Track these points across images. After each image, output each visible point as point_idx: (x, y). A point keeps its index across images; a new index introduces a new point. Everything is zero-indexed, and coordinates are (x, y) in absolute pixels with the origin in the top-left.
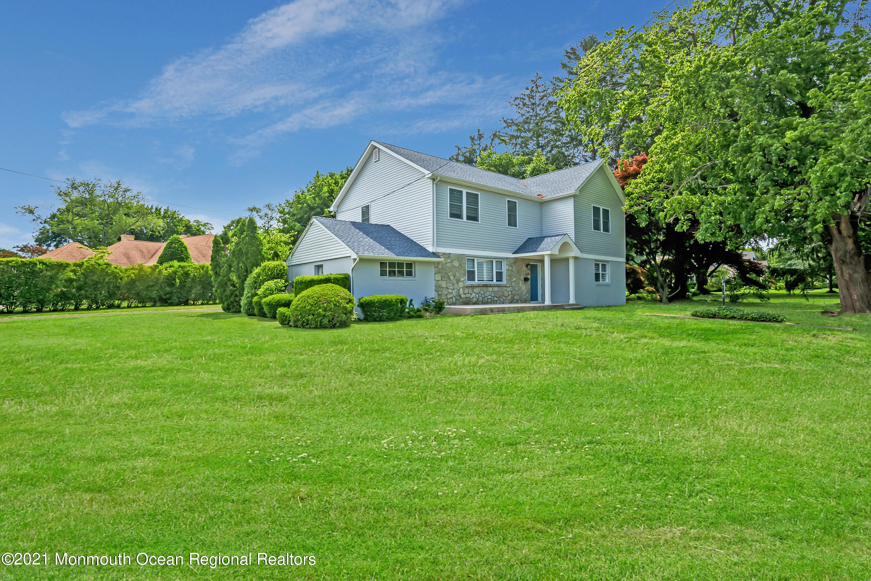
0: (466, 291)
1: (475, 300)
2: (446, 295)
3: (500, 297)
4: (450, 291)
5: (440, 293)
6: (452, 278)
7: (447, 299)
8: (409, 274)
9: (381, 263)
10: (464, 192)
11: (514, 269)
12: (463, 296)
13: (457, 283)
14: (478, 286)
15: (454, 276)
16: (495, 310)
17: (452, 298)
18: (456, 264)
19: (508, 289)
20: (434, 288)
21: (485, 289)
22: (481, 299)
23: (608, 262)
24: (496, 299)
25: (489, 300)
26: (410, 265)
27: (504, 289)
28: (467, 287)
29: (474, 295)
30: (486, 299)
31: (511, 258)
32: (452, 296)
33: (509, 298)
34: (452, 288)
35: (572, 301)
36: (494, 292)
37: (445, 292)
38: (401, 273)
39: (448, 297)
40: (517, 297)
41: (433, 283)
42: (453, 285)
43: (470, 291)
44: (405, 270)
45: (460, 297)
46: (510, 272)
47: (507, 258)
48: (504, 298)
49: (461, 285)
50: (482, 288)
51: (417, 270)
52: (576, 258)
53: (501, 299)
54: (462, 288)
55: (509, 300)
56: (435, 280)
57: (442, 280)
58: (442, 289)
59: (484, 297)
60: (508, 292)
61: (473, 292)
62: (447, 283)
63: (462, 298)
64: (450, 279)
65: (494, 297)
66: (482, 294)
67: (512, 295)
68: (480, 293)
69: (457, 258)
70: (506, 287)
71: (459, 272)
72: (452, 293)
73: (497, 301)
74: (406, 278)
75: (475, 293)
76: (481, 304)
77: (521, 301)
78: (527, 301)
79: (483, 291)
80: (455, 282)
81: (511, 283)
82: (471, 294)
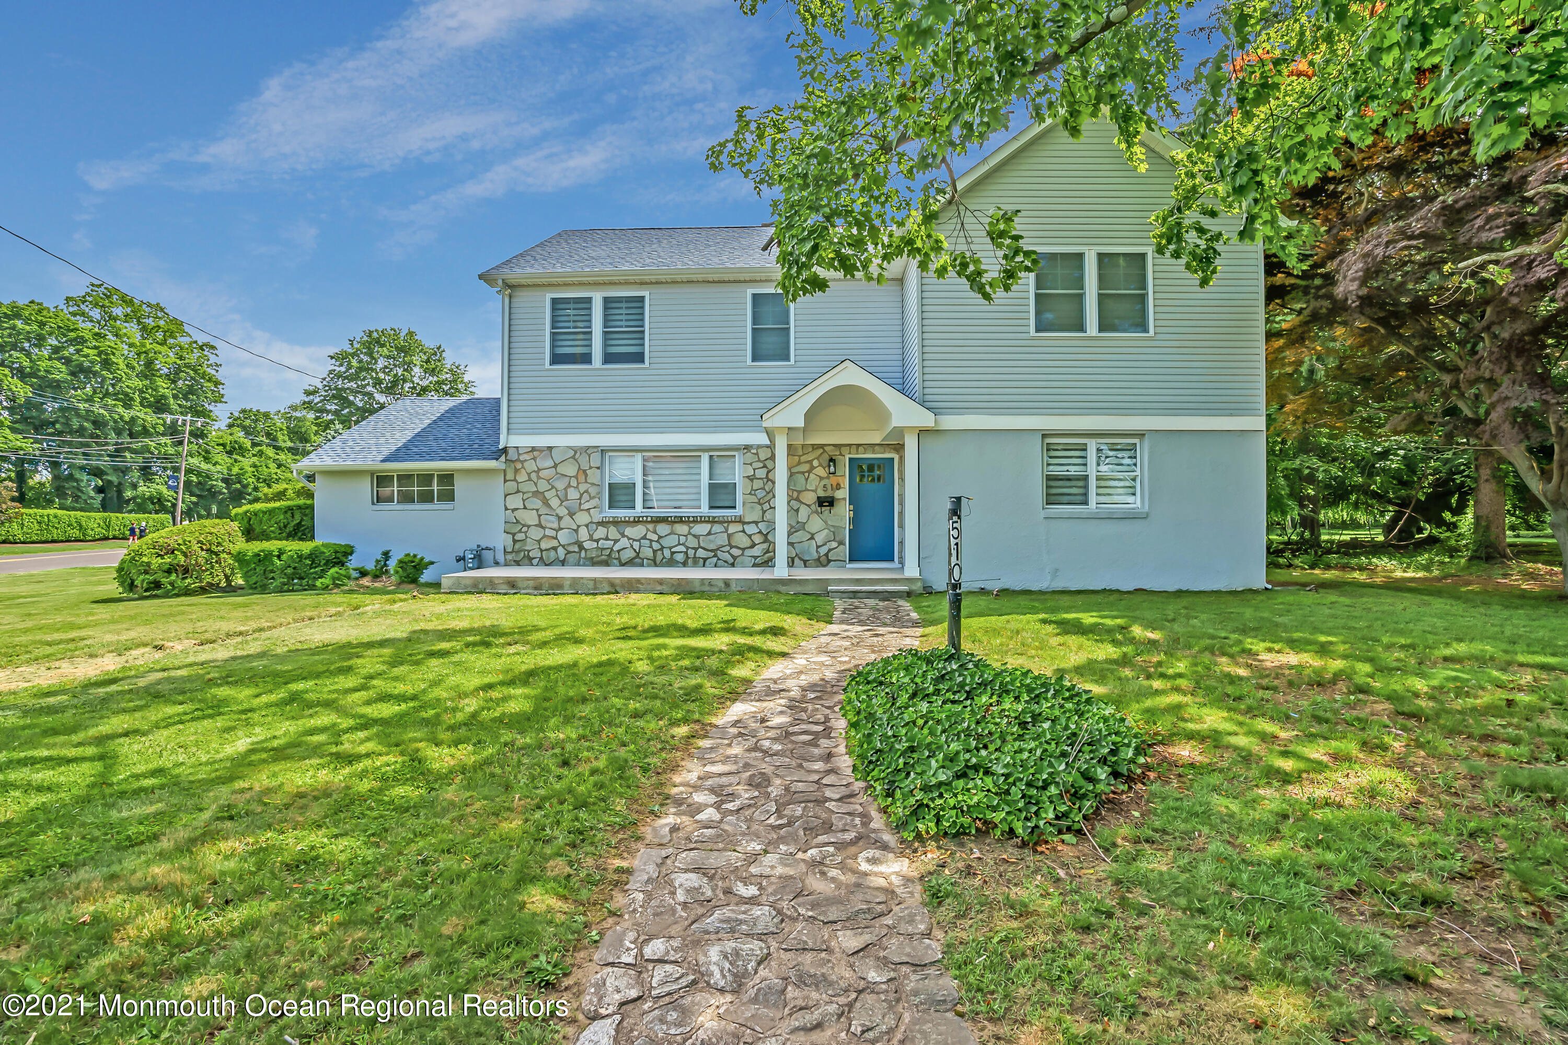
0: (601, 532)
1: (628, 554)
2: (539, 542)
3: (718, 549)
4: (548, 532)
5: (520, 536)
6: (554, 502)
7: (542, 551)
8: (446, 496)
9: (380, 478)
10: (598, 297)
12: (587, 545)
13: (571, 515)
14: (637, 521)
15: (563, 500)
17: (555, 549)
18: (571, 470)
19: (751, 529)
20: (502, 526)
21: (663, 529)
22: (647, 552)
23: (1141, 435)
24: (701, 553)
25: (680, 557)
26: (447, 478)
27: (732, 528)
28: (602, 523)
29: (624, 542)
30: (667, 553)
31: (759, 446)
32: (554, 543)
33: (756, 552)
34: (555, 526)
36: (698, 536)
37: (536, 535)
38: (426, 498)
39: (544, 545)
41: (500, 516)
42: (560, 518)
43: (613, 532)
44: (436, 488)
45: (581, 547)
46: (757, 484)
47: (747, 448)
48: (735, 552)
49: (582, 518)
50: (650, 527)
51: (460, 486)
53: (725, 556)
54: (587, 526)
55: (756, 557)
56: (506, 509)
57: (525, 508)
58: (525, 529)
59: (662, 548)
60: (750, 536)
61: (623, 535)
62: (540, 516)
63: (586, 550)
64: (549, 506)
65: (696, 549)
66: (651, 541)
67: (765, 546)
68: (644, 538)
69: (573, 457)
70: (744, 523)
71: (577, 487)
72: (556, 538)
73: (705, 560)
74: (436, 505)
75: (629, 539)
76: (649, 566)
77: (805, 562)
78: (829, 561)
79: (655, 532)
80: (562, 512)
81: (764, 512)
82: (616, 541)
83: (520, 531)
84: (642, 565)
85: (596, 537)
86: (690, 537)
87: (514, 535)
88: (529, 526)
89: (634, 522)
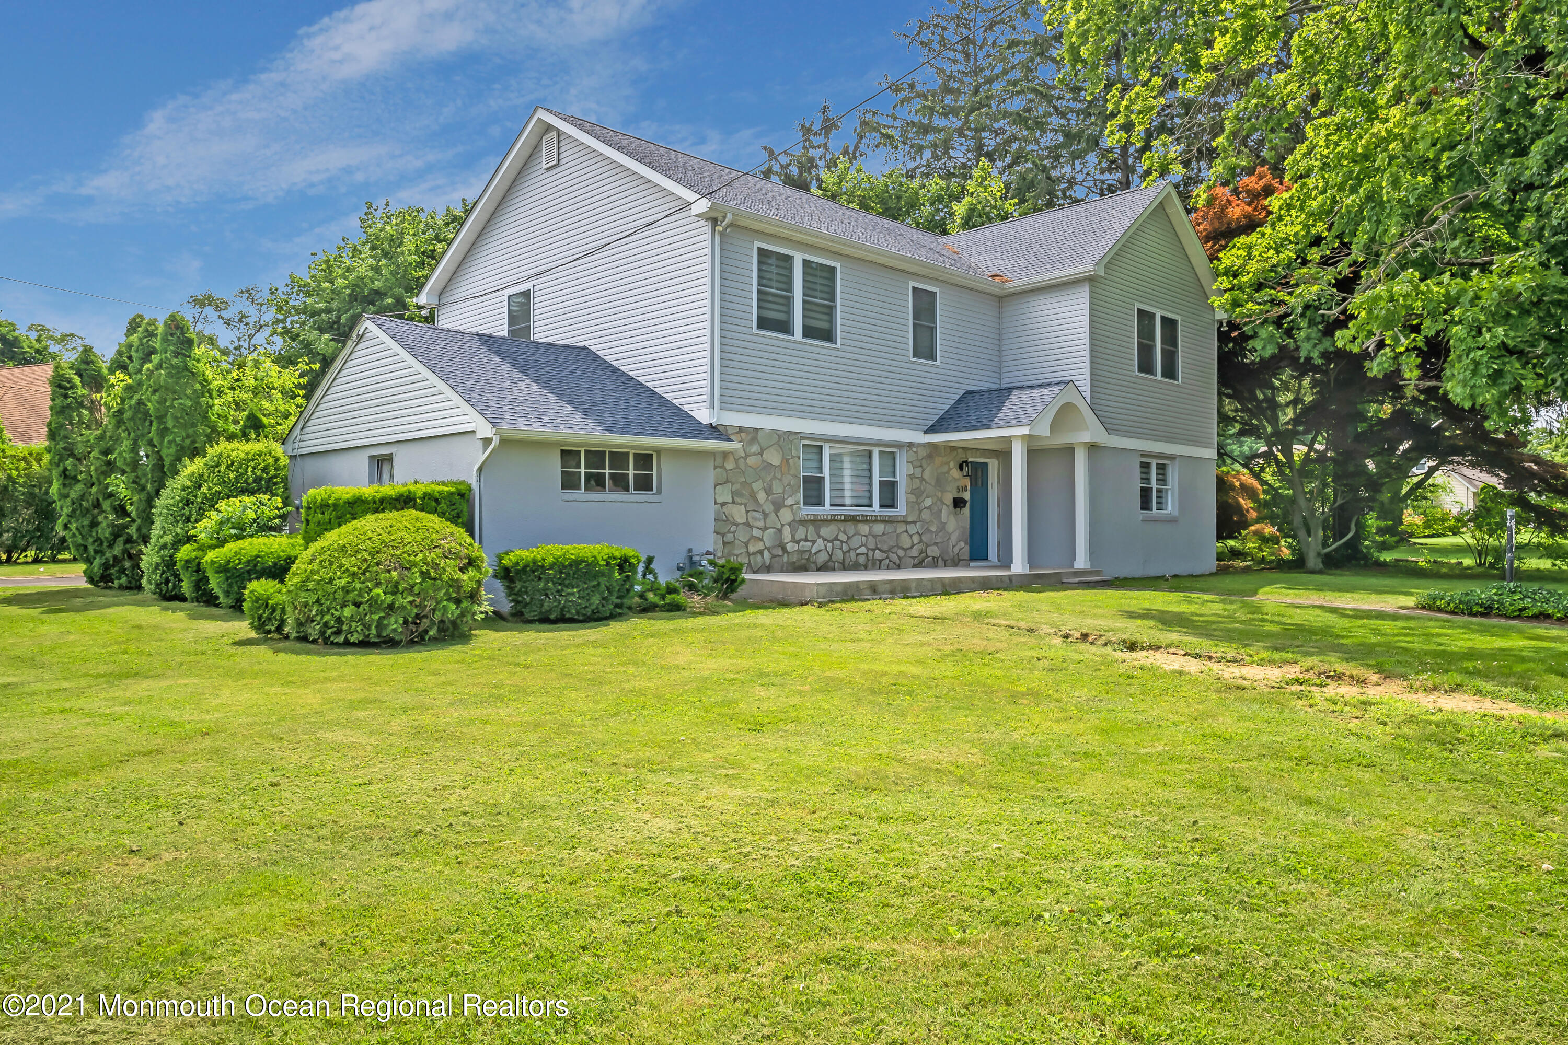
0: (801, 533)
1: (822, 558)
2: (746, 545)
3: (890, 550)
4: (756, 532)
5: (729, 537)
6: (762, 496)
7: (749, 555)
8: (644, 484)
9: (564, 453)
10: (798, 258)
11: (927, 475)
12: (790, 547)
13: (776, 511)
14: (833, 520)
15: (768, 491)
16: (881, 588)
17: (761, 552)
18: (774, 458)
19: (912, 529)
20: (712, 524)
21: (850, 528)
22: (839, 555)
23: (1172, 458)
24: (878, 555)
25: (862, 560)
26: (645, 460)
27: (901, 528)
28: (803, 522)
29: (820, 543)
30: (853, 555)
31: (919, 445)
32: (760, 546)
33: (914, 552)
34: (761, 524)
35: (1081, 562)
36: (875, 536)
37: (742, 536)
38: (620, 483)
39: (752, 549)
40: (934, 551)
41: (711, 512)
42: (766, 515)
43: (811, 532)
44: (631, 472)
45: (784, 549)
46: (917, 483)
47: (911, 445)
48: (901, 553)
49: (786, 516)
50: (842, 526)
51: (663, 472)
52: (1093, 448)
53: (894, 557)
54: (789, 525)
55: (914, 558)
56: (716, 503)
57: (733, 502)
58: (733, 528)
59: (849, 551)
60: (911, 536)
61: (820, 536)
62: (747, 512)
63: (788, 553)
64: (756, 500)
65: (874, 550)
66: (842, 542)
67: (920, 546)
68: (836, 539)
69: (777, 443)
70: (907, 523)
71: (780, 480)
72: (761, 540)
73: (881, 561)
74: (634, 496)
75: (824, 540)
76: (840, 570)
77: (945, 561)
78: (960, 560)
79: (845, 533)
80: (769, 508)
81: (920, 512)
82: (814, 542)
83: (729, 532)
84: (834, 570)
85: (797, 537)
86: (870, 537)
87: (723, 535)
88: (737, 525)
89: (831, 521)
